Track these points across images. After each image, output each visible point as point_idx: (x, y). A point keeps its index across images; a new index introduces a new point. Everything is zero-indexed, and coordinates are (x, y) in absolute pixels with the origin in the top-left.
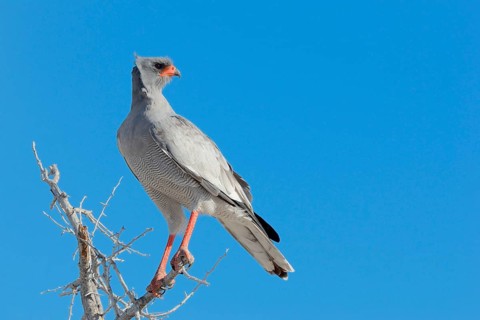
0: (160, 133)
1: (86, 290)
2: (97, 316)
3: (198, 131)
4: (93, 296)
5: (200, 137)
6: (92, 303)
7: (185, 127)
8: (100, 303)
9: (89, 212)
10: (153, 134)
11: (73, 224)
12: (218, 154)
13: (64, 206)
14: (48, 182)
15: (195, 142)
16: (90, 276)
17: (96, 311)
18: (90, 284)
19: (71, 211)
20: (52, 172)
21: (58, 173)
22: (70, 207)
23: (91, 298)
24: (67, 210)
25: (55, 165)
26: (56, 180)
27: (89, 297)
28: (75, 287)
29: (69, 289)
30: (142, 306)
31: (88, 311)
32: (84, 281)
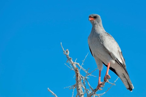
0: (101, 37)
1: (78, 87)
2: (82, 95)
3: (113, 38)
4: (80, 89)
5: (113, 40)
6: (80, 91)
7: (109, 36)
8: (82, 91)
9: (78, 64)
10: (99, 37)
11: (74, 67)
12: (118, 46)
13: (71, 62)
14: (66, 55)
15: (112, 41)
16: (79, 83)
17: (81, 93)
18: (79, 85)
19: (73, 63)
20: (67, 52)
21: (68, 52)
22: (72, 62)
23: (80, 90)
24: (72, 63)
25: (68, 50)
26: (68, 54)
27: (79, 89)
28: (75, 86)
29: (73, 87)
30: (95, 92)
31: (79, 94)
32: (77, 84)
